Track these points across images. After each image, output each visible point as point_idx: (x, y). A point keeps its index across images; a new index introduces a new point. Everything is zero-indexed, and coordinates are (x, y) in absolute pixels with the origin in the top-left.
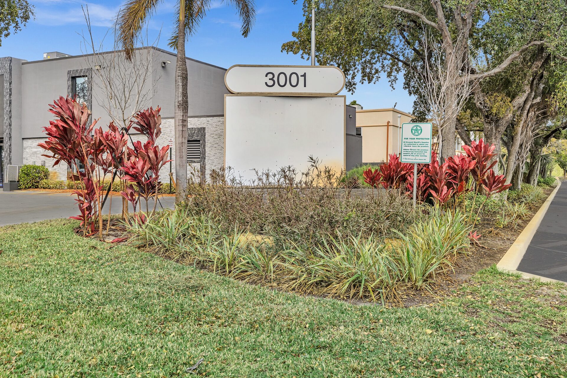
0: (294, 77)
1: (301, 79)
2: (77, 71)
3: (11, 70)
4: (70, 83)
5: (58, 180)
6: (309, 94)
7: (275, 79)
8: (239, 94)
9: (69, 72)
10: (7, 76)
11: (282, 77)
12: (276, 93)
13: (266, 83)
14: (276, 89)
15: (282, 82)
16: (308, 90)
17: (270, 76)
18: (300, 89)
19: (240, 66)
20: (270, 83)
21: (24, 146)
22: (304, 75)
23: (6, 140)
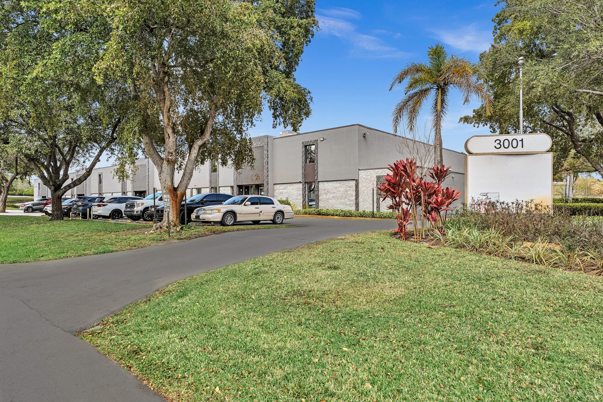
0: (515, 142)
1: (520, 143)
2: (308, 142)
3: (268, 143)
4: (304, 149)
5: (297, 209)
6: (526, 152)
7: (502, 143)
8: (476, 154)
9: (303, 143)
10: (265, 147)
11: (506, 142)
12: (502, 153)
13: (495, 147)
14: (502, 150)
15: (506, 145)
16: (525, 150)
17: (498, 142)
18: (519, 149)
19: (477, 136)
20: (498, 146)
21: (275, 188)
22: (522, 140)
23: (265, 185)
